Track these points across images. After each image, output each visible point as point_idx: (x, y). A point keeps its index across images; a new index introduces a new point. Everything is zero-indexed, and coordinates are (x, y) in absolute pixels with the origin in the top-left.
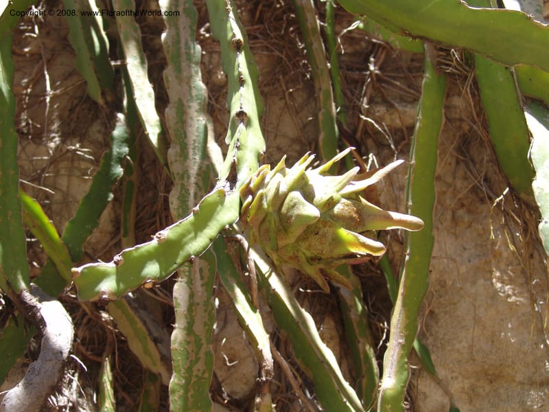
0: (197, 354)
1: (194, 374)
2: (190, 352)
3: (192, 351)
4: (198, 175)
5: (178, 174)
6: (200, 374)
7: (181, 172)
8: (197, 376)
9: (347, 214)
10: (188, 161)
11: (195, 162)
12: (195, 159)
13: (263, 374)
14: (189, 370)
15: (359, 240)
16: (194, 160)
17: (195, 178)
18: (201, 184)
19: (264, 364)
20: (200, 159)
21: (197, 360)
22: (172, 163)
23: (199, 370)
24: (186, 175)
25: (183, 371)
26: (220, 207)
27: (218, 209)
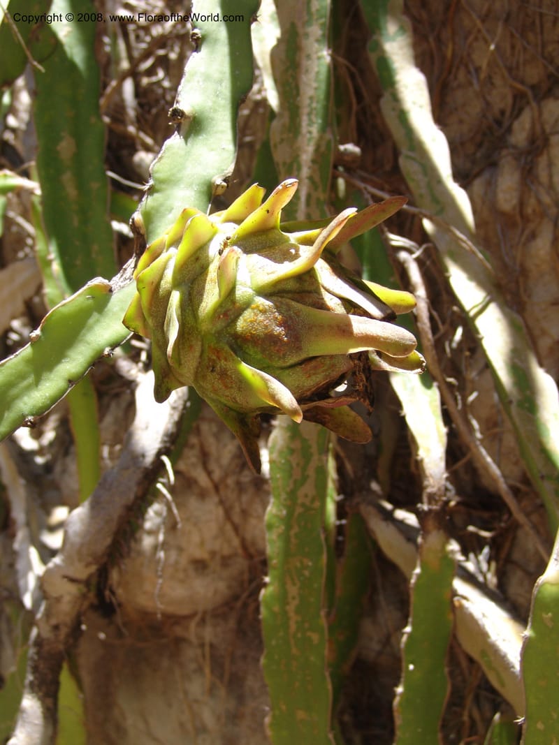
0: (304, 469)
1: (299, 501)
2: (294, 465)
3: (298, 465)
4: (314, 161)
5: (285, 163)
6: (307, 502)
7: (288, 161)
8: (303, 505)
10: (300, 138)
11: (309, 140)
12: (310, 132)
13: (425, 499)
14: (292, 495)
16: (308, 136)
17: (310, 168)
18: (317, 178)
19: (426, 483)
20: (318, 132)
21: (305, 478)
22: (275, 146)
23: (306, 496)
24: (295, 166)
25: (284, 496)
26: (95, 316)
27: (91, 321)
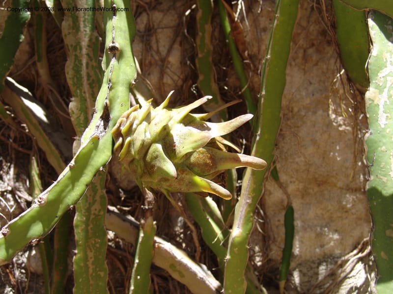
0: (94, 197)
1: (92, 212)
2: (88, 195)
3: (90, 195)
4: (88, 46)
5: (72, 46)
6: (97, 212)
7: (74, 44)
8: (94, 214)
9: (201, 161)
10: (80, 33)
11: (85, 35)
12: (85, 31)
13: (146, 203)
14: (88, 210)
15: (210, 186)
16: (84, 32)
17: (86, 49)
18: (91, 55)
19: (147, 196)
20: (90, 31)
21: (94, 201)
22: (65, 35)
23: (96, 210)
24: (78, 47)
25: (83, 211)
26: (94, 151)
27: (93, 154)
